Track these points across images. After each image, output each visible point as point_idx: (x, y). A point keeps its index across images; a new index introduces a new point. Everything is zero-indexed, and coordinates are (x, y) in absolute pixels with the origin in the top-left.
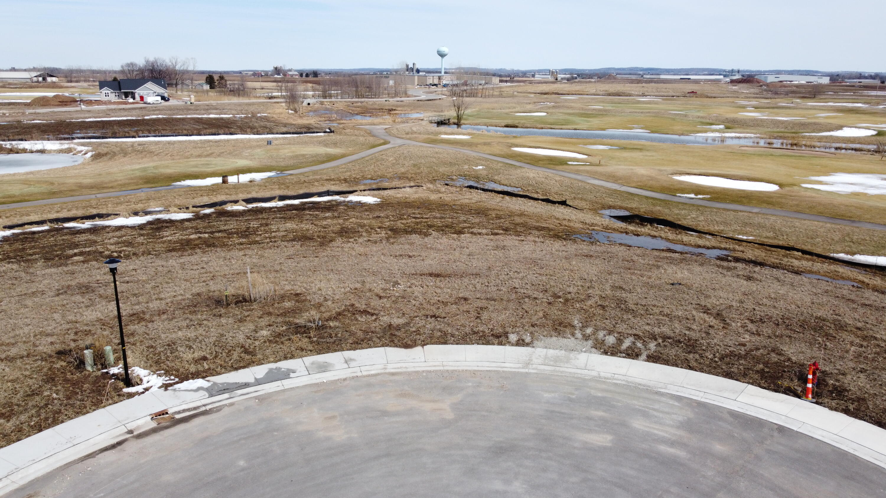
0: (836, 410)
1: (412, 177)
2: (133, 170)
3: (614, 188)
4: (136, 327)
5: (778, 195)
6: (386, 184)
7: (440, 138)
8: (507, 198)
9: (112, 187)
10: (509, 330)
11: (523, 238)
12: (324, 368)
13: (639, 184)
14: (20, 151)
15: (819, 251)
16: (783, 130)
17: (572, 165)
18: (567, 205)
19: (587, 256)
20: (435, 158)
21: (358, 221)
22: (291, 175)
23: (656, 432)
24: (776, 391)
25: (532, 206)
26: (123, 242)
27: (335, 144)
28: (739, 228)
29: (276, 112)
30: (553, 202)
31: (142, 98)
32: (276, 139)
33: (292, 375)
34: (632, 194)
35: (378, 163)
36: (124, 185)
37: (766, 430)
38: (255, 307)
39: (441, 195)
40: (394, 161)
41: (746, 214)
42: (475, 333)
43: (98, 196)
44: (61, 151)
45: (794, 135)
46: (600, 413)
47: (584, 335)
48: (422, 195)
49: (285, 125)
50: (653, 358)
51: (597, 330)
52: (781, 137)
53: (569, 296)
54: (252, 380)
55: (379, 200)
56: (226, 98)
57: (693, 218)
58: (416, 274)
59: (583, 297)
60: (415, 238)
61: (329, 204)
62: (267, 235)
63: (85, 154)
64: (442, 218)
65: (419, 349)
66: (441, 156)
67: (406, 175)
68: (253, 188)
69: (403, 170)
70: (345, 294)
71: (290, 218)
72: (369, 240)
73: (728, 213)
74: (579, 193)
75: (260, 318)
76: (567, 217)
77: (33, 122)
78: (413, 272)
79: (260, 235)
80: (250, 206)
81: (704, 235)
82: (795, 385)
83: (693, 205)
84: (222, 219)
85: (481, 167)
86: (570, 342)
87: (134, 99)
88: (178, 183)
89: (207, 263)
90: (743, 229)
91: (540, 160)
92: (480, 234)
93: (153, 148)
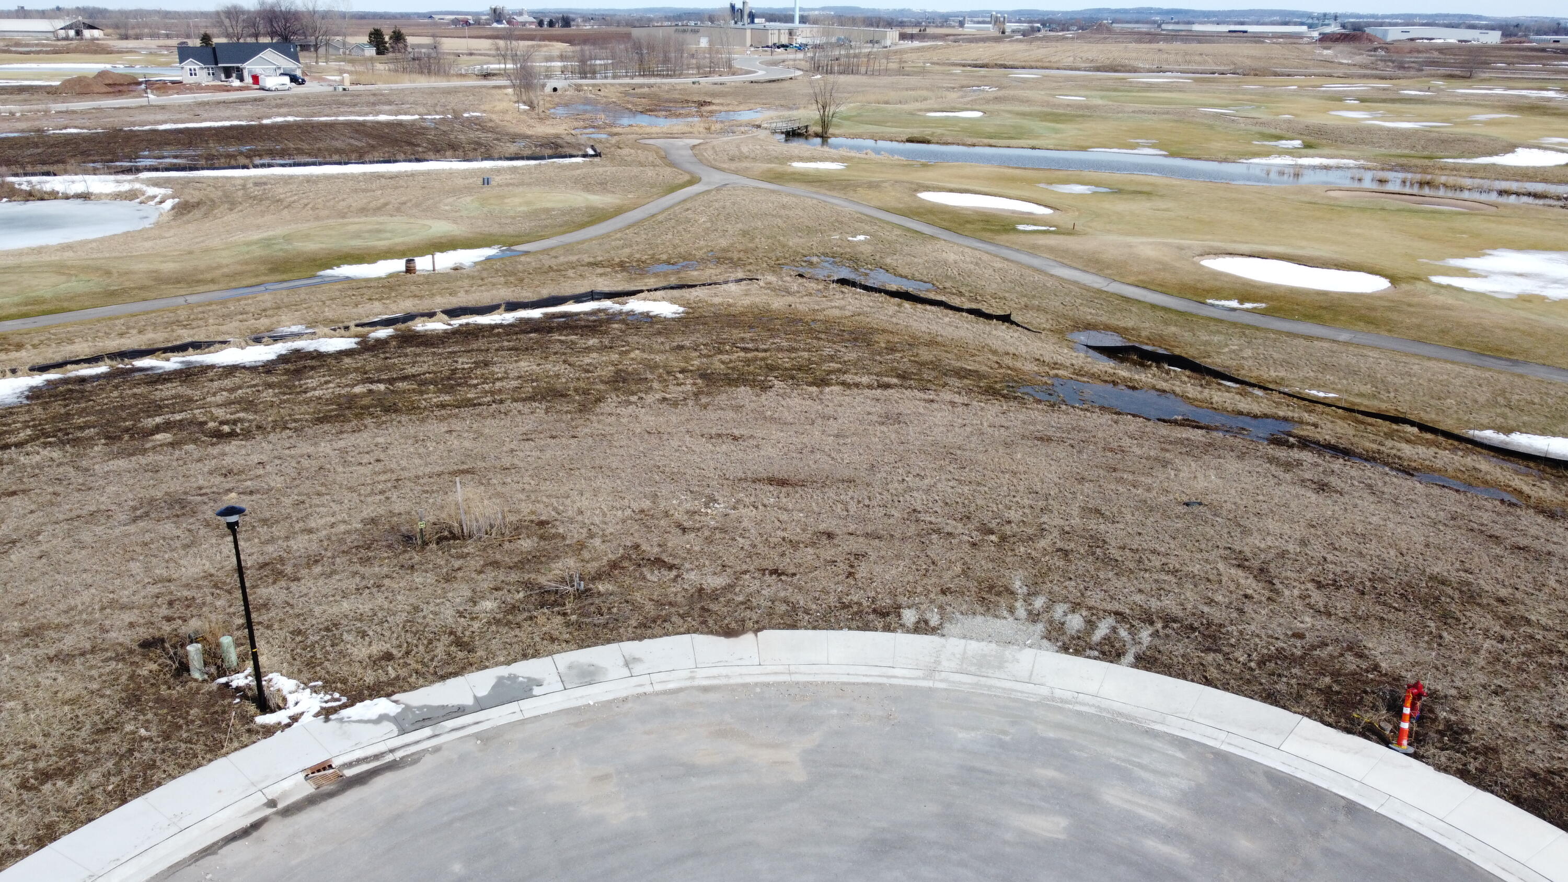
0: (1445, 770)
1: (739, 259)
2: (248, 244)
3: (1096, 286)
4: (271, 590)
5: (1387, 304)
6: (694, 275)
7: (790, 170)
8: (907, 305)
9: (213, 281)
10: (903, 600)
11: (931, 395)
12: (589, 676)
13: (1141, 277)
14: (46, 196)
15: (1448, 424)
16: (1407, 152)
17: (1025, 232)
18: (1013, 323)
19: (1041, 439)
20: (780, 217)
21: (645, 356)
22: (527, 253)
23: (1142, 811)
24: (1349, 731)
25: (950, 324)
26: (238, 402)
27: (603, 185)
28: (1312, 374)
29: (497, 109)
30: (989, 317)
31: (256, 79)
32: (498, 171)
33: (537, 690)
34: (1127, 299)
35: (680, 228)
36: (233, 276)
37: (1325, 810)
38: (470, 549)
39: (790, 299)
40: (709, 225)
41: (1326, 345)
42: (845, 606)
43: (191, 299)
44: (118, 196)
45: (1427, 162)
46: (1051, 773)
47: (1030, 613)
48: (757, 300)
49: (514, 138)
50: (1146, 662)
51: (1052, 601)
52: (1404, 168)
53: (1007, 529)
54: (469, 701)
55: (681, 309)
56: (406, 77)
57: (1234, 351)
58: (746, 480)
59: (1030, 531)
60: (743, 393)
61: (594, 318)
62: (487, 387)
63: (161, 202)
64: (792, 350)
65: (749, 637)
66: (791, 213)
67: (729, 255)
68: (459, 283)
69: (724, 243)
70: (624, 521)
71: (527, 349)
72: (665, 399)
73: (1296, 342)
74: (1034, 296)
75: (481, 572)
76: (1012, 350)
77: (64, 131)
78: (741, 475)
79: (475, 386)
80: (457, 322)
81: (1250, 389)
82: (1381, 718)
83: (1234, 324)
84: (409, 350)
85: (861, 238)
86: (1005, 625)
87: (242, 80)
88: (329, 272)
89: (385, 449)
90: (1320, 376)
91: (968, 222)
92: (857, 385)
93: (280, 190)
